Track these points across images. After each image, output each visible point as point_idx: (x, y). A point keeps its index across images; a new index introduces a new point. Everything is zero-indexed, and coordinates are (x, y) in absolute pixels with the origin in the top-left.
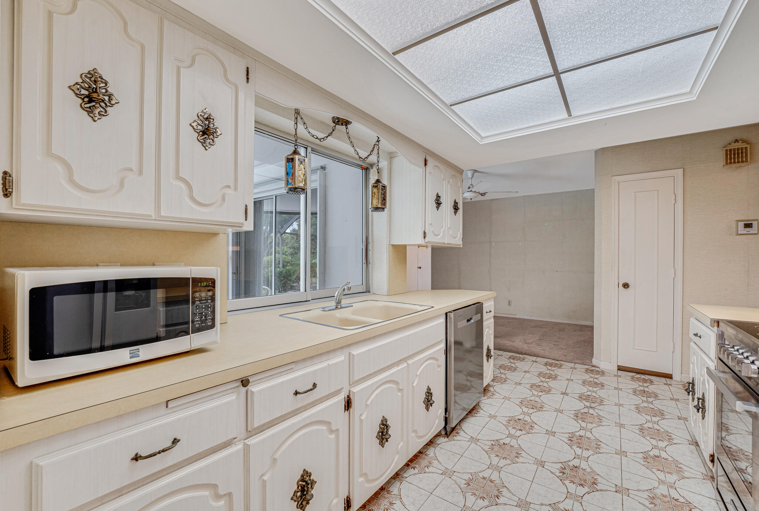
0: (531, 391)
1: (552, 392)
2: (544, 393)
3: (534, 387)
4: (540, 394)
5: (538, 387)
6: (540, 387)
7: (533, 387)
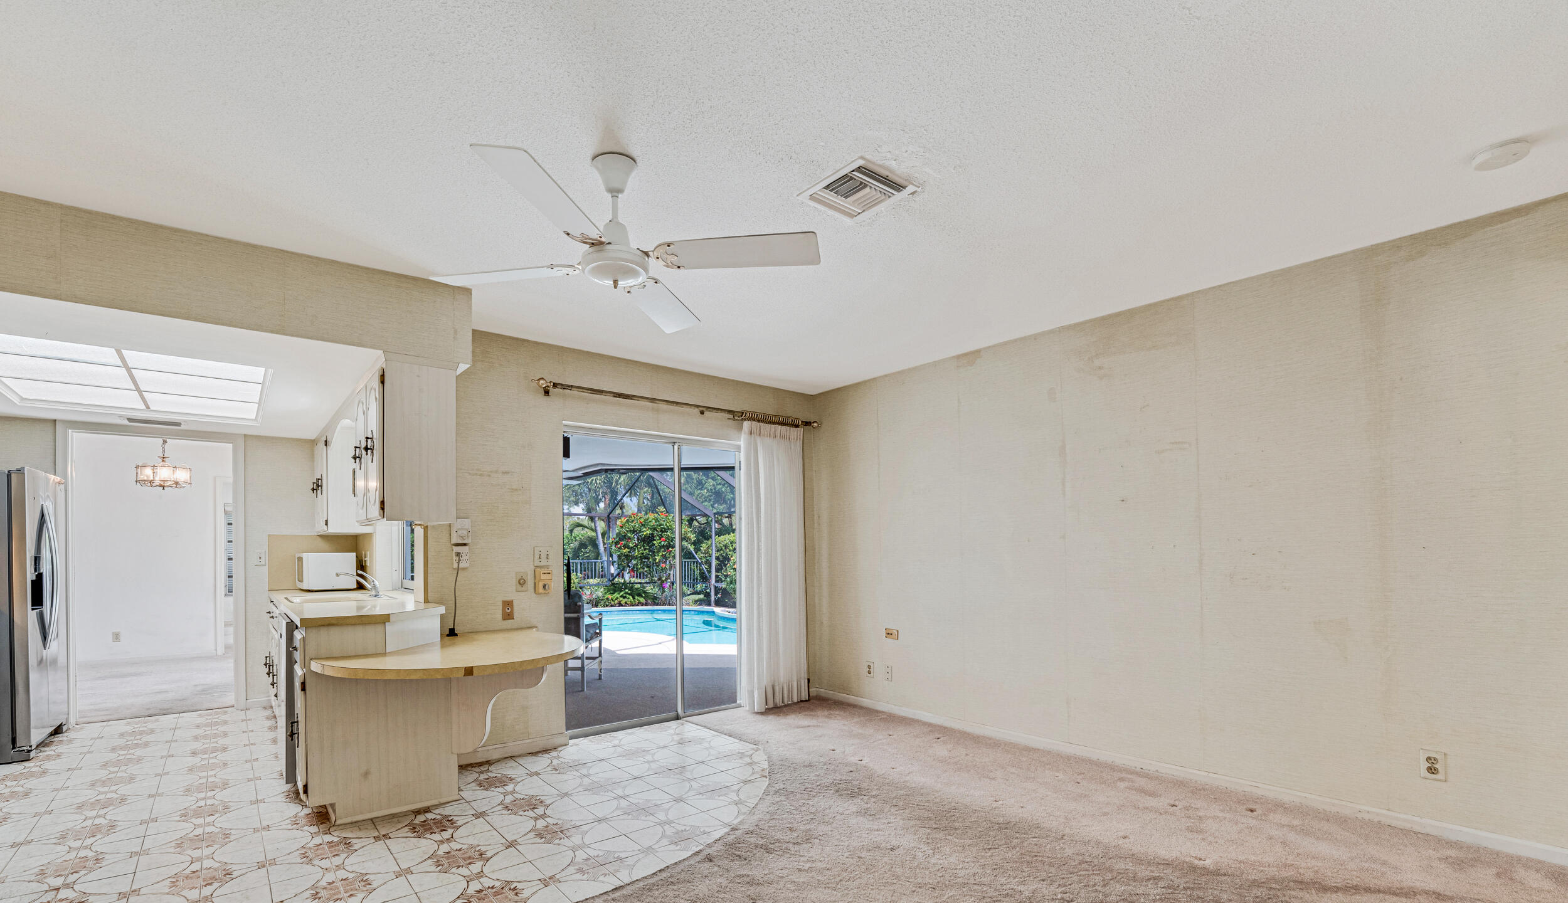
0: (220, 862)
1: (167, 882)
2: (187, 872)
3: (219, 874)
4: (195, 867)
5: (211, 879)
6: (204, 880)
7: (224, 873)
